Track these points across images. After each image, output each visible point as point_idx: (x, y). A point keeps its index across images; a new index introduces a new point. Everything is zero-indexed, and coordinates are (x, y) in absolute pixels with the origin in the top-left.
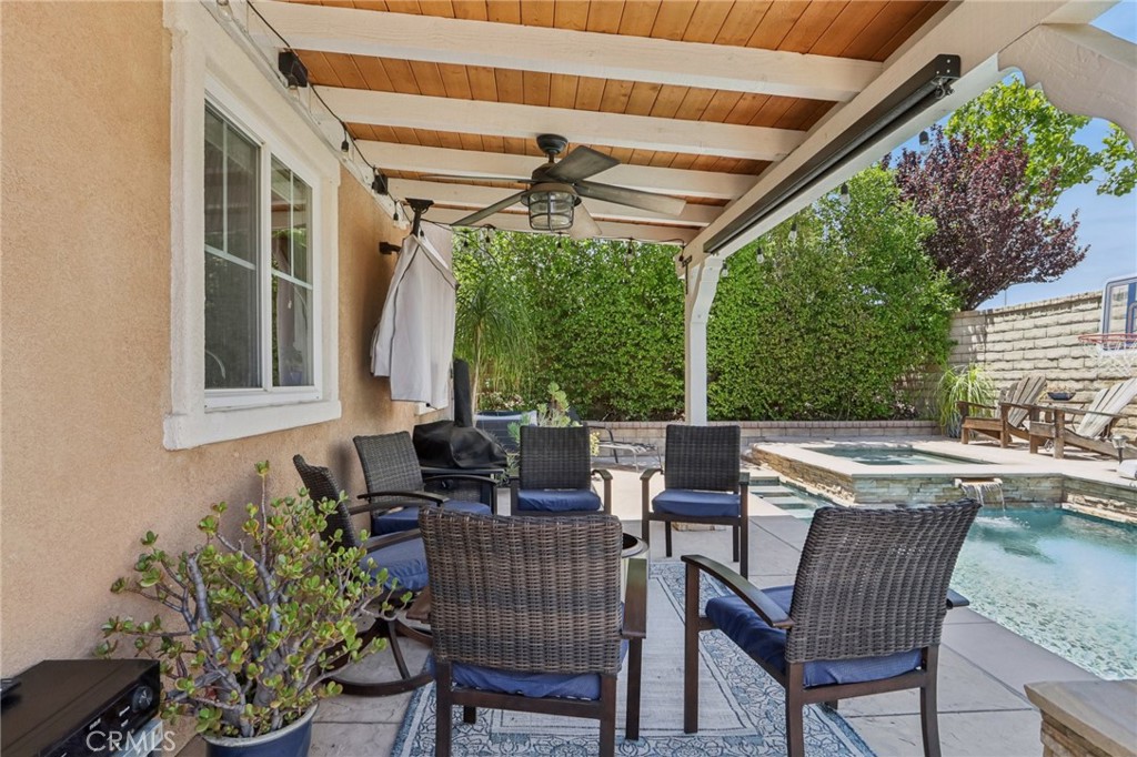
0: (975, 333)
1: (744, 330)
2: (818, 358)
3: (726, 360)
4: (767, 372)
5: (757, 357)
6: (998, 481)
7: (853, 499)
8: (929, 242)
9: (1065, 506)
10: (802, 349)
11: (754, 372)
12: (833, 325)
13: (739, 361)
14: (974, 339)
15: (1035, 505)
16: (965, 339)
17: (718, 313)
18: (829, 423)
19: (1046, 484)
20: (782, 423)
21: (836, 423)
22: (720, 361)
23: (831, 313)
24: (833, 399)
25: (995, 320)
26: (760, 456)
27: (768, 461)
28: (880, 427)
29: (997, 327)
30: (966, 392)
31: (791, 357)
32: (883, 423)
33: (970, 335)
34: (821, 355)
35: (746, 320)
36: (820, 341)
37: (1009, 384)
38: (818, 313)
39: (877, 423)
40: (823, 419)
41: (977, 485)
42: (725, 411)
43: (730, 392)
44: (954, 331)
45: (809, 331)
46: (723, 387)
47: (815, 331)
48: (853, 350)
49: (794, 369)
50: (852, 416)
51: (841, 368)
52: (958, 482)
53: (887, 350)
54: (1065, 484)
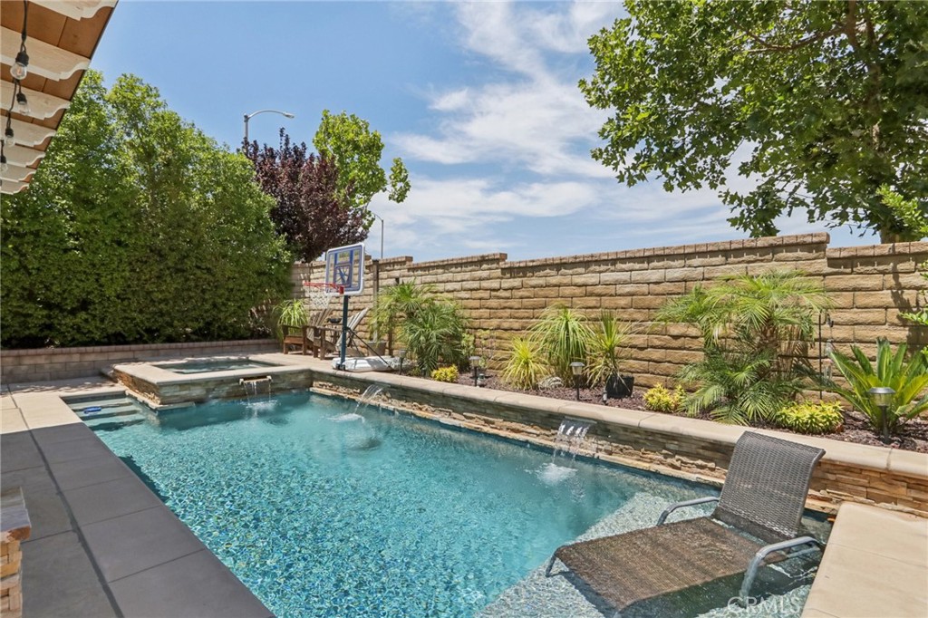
0: (305, 279)
1: (114, 266)
2: (185, 293)
3: (96, 292)
4: (138, 303)
5: (128, 290)
6: (269, 377)
7: (159, 402)
8: (274, 213)
9: (311, 389)
10: (172, 285)
11: (126, 303)
12: (198, 267)
13: (110, 292)
14: (304, 282)
15: (294, 391)
16: (299, 282)
17: (86, 250)
18: (197, 344)
19: (302, 377)
20: (154, 346)
21: (203, 344)
22: (89, 293)
23: (196, 257)
24: (201, 325)
25: (315, 270)
26: (118, 374)
27: (122, 378)
28: (239, 345)
29: (317, 275)
30: (290, 319)
31: (162, 292)
32: (241, 342)
33: (302, 280)
34: (189, 290)
35: (115, 259)
36: (187, 280)
37: (315, 313)
38: (185, 257)
39: (236, 342)
40: (193, 341)
41: (254, 382)
42: (97, 337)
43: (102, 321)
44: (293, 276)
45: (178, 271)
46: (94, 316)
47: (183, 271)
48: (216, 287)
49: (165, 301)
50: (219, 337)
51: (205, 300)
52: (242, 380)
53: (242, 288)
54: (312, 376)
